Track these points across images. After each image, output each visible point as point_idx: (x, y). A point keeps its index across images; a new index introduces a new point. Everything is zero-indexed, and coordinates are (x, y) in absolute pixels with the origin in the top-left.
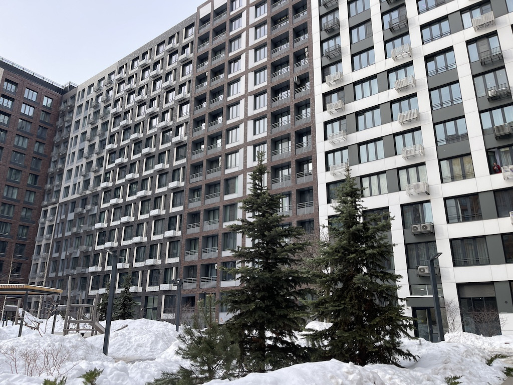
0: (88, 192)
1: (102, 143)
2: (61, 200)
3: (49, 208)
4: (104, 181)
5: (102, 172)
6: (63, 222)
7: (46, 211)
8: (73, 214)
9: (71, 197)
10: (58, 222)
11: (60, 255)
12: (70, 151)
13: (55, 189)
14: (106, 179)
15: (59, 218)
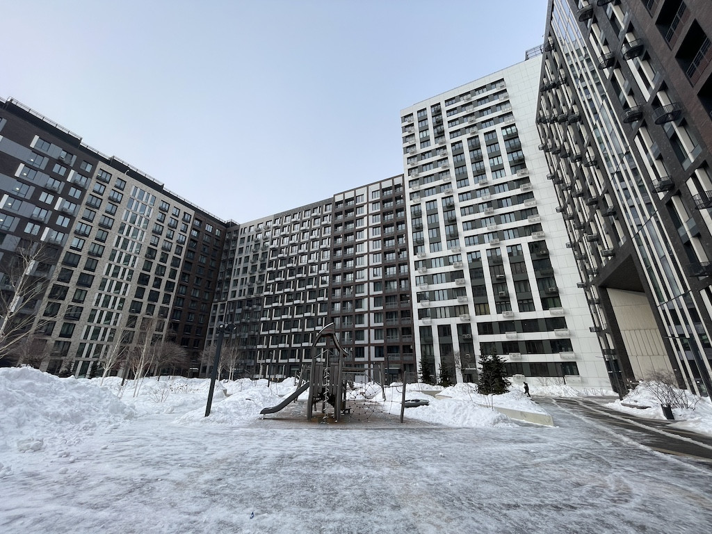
0: (253, 296)
1: (263, 266)
2: (229, 299)
3: (219, 304)
4: (266, 291)
5: (264, 284)
6: (232, 315)
7: (216, 306)
8: (241, 309)
9: (237, 298)
10: (228, 313)
11: (231, 336)
12: (236, 267)
13: (223, 291)
14: (267, 290)
15: (228, 311)
